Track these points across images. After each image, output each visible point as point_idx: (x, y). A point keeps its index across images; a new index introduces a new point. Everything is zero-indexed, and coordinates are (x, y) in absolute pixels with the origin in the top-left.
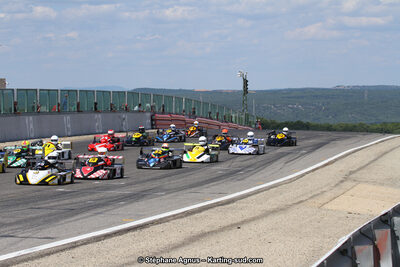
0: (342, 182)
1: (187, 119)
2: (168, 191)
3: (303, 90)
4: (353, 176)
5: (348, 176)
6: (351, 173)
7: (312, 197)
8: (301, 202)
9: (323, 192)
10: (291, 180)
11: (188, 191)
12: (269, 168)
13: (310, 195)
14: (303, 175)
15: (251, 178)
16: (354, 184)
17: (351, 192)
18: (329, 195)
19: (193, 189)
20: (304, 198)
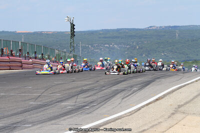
0: (173, 114)
1: (24, 61)
2: (34, 123)
3: (118, 30)
4: (182, 109)
5: (178, 109)
6: (179, 106)
7: (152, 127)
8: (144, 130)
9: (159, 123)
10: (131, 113)
11: (50, 123)
12: (109, 103)
13: (150, 125)
14: (139, 109)
15: (97, 111)
16: (184, 115)
17: (183, 122)
18: (165, 125)
19: (53, 122)
20: (146, 128)
